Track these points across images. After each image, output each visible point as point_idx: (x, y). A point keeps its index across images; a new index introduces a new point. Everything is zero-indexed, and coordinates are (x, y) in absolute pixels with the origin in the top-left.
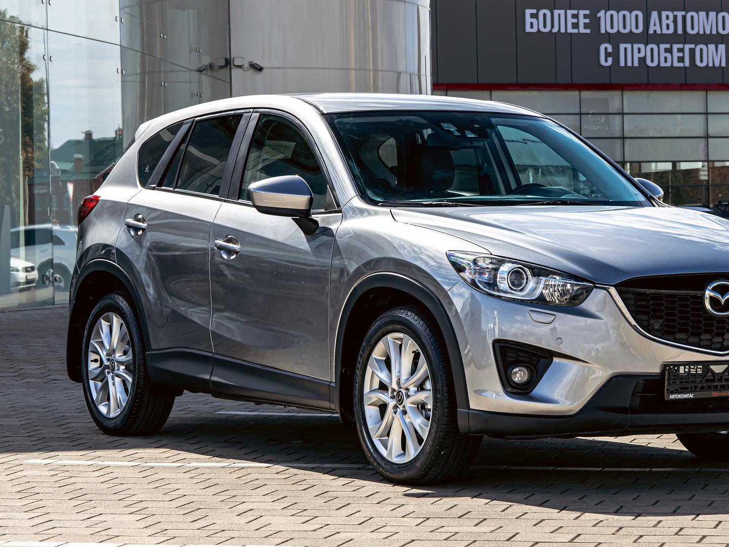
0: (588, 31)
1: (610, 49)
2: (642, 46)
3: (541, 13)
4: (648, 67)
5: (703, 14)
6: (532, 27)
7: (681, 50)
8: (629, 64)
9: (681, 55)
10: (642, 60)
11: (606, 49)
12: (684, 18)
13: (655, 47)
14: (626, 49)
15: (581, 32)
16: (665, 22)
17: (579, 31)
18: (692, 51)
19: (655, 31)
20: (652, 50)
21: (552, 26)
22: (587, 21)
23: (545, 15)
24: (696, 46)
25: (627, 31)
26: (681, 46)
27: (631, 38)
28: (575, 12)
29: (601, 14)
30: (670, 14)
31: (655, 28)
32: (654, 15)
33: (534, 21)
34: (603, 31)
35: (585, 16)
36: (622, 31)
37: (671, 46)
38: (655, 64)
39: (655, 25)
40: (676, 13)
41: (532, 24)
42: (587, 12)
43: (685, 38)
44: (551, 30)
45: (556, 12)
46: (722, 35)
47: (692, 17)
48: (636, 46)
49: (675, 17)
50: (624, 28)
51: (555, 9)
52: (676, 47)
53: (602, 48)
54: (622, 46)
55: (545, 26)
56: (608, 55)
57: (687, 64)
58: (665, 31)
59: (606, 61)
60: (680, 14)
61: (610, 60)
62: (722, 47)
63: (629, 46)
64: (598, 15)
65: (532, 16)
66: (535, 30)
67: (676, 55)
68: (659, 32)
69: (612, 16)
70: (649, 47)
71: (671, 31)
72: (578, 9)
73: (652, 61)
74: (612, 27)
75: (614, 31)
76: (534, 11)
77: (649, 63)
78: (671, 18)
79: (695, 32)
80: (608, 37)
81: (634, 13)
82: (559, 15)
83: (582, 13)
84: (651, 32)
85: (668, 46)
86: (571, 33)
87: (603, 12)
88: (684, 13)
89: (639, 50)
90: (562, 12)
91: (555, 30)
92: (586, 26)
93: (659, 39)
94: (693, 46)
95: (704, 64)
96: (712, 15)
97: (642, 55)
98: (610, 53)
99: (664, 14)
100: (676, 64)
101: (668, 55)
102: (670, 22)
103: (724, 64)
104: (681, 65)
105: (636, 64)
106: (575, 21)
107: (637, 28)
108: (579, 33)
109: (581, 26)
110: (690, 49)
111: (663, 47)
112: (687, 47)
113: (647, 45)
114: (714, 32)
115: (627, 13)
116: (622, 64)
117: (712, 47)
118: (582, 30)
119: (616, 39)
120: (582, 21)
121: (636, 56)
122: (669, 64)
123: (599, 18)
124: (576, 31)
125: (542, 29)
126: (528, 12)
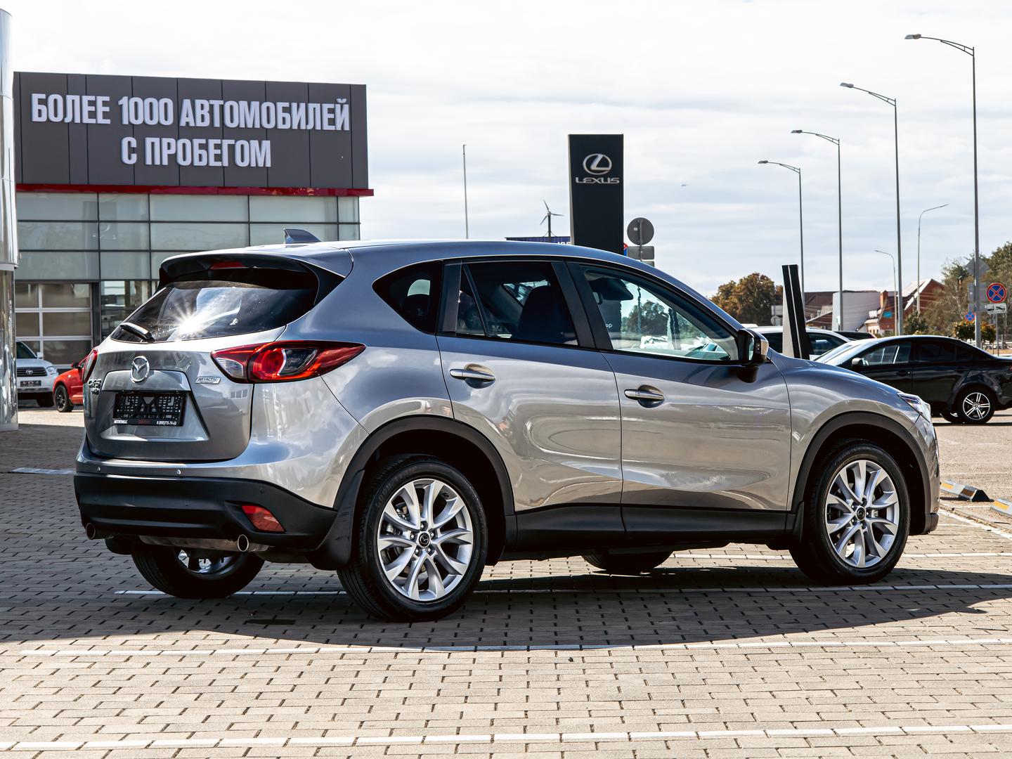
0: (108, 121)
1: (134, 144)
2: (172, 141)
3: (52, 98)
4: (179, 166)
5: (244, 104)
6: (40, 115)
7: (218, 147)
8: (157, 162)
9: (218, 152)
10: (173, 158)
11: (129, 143)
12: (222, 107)
13: (187, 142)
14: (153, 144)
15: (99, 122)
16: (199, 112)
17: (97, 121)
18: (232, 148)
19: (187, 123)
20: (184, 145)
21: (65, 115)
22: (107, 109)
23: (55, 101)
24: (236, 142)
25: (154, 122)
26: (218, 141)
27: (160, 131)
28: (92, 98)
29: (123, 101)
30: (205, 103)
31: (187, 120)
32: (187, 103)
33: (43, 108)
34: (125, 122)
35: (105, 104)
36: (149, 122)
37: (207, 142)
38: (188, 162)
39: (187, 116)
40: (212, 102)
41: (40, 111)
42: (107, 99)
43: (224, 132)
44: (63, 120)
45: (69, 98)
46: (267, 129)
47: (231, 107)
48: (165, 141)
49: (212, 107)
50: (151, 118)
51: (68, 94)
52: (212, 142)
53: (125, 141)
54: (149, 141)
55: (56, 115)
56: (132, 151)
57: (226, 163)
58: (199, 124)
59: (130, 158)
60: (217, 103)
61: (134, 157)
62: (267, 144)
63: (156, 140)
64: (120, 103)
65: (41, 102)
66: (44, 119)
67: (213, 151)
68: (192, 124)
69: (136, 104)
70: (181, 142)
71: (207, 123)
72: (96, 96)
73: (184, 159)
74: (136, 118)
75: (139, 122)
76: (43, 96)
77: (180, 161)
78: (207, 108)
79: (234, 125)
80: (133, 130)
81: (163, 101)
82: (73, 101)
83: (100, 99)
84: (183, 124)
85: (203, 141)
86: (87, 124)
87: (125, 98)
88: (221, 102)
89: (169, 144)
90: (77, 98)
91: (68, 120)
92: (105, 115)
93: (192, 132)
94: (232, 142)
95: (245, 164)
96: (255, 104)
97: (172, 151)
98: (134, 148)
99: (198, 102)
100: (213, 163)
101: (203, 152)
102: (206, 112)
103: (269, 164)
104: (219, 164)
105: (165, 162)
106: (92, 109)
107: (166, 119)
108: (97, 124)
109: (100, 115)
110: (229, 145)
111: (197, 142)
112: (226, 143)
113: (179, 139)
114: (257, 126)
115: (154, 100)
116: (149, 162)
117: (255, 143)
118: (101, 120)
119: (141, 132)
120: (101, 109)
121: (166, 153)
122: (204, 163)
123: (121, 106)
124: (93, 121)
125: (53, 118)
126: (36, 97)
